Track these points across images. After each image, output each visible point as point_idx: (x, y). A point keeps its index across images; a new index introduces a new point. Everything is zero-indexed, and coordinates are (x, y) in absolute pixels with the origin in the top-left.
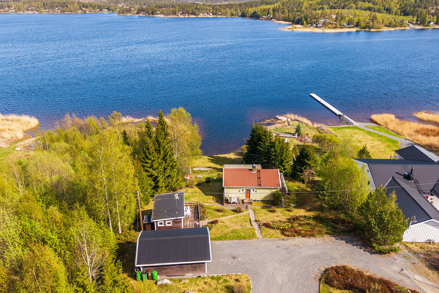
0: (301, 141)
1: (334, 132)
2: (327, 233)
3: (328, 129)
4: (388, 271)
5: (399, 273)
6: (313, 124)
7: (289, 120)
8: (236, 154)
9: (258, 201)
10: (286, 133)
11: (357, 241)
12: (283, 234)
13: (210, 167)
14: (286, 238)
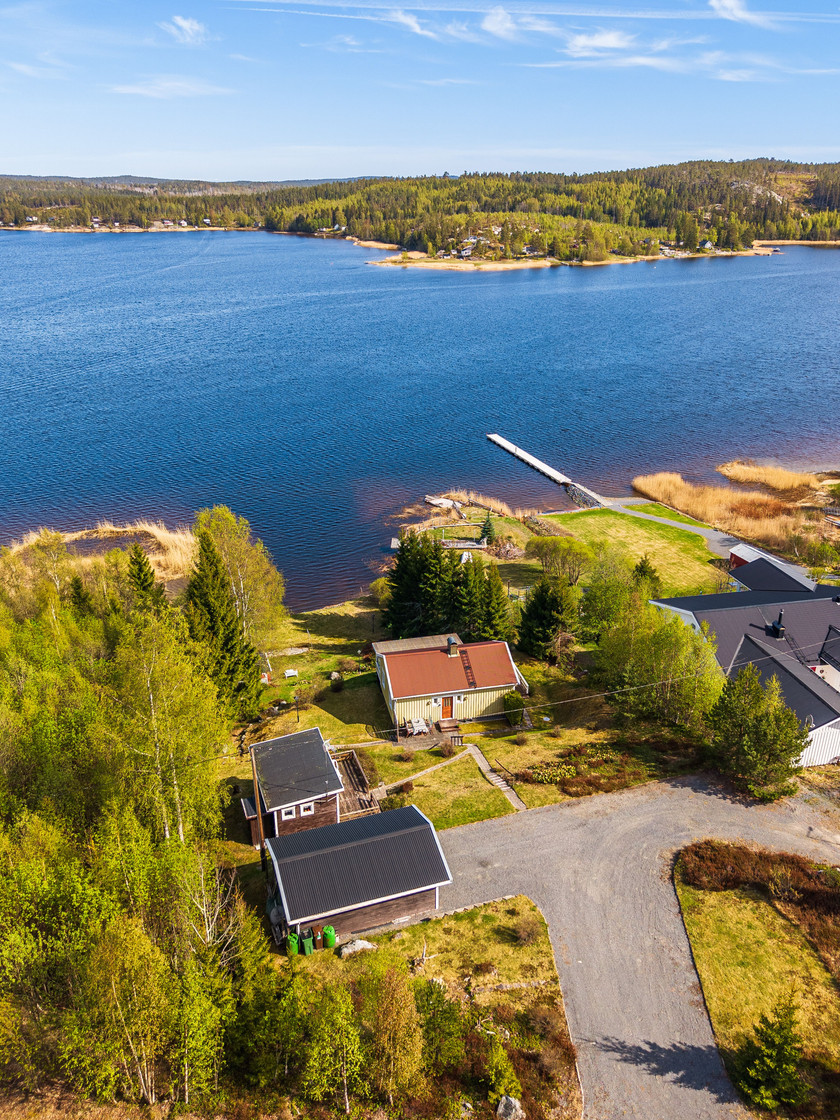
0: (497, 555)
1: (563, 527)
2: (651, 776)
3: (549, 519)
4: (788, 836)
5: (808, 836)
6: (513, 512)
7: (459, 505)
8: (360, 604)
9: (471, 720)
10: (459, 538)
11: (712, 784)
12: (565, 791)
13: (306, 646)
14: (574, 799)
